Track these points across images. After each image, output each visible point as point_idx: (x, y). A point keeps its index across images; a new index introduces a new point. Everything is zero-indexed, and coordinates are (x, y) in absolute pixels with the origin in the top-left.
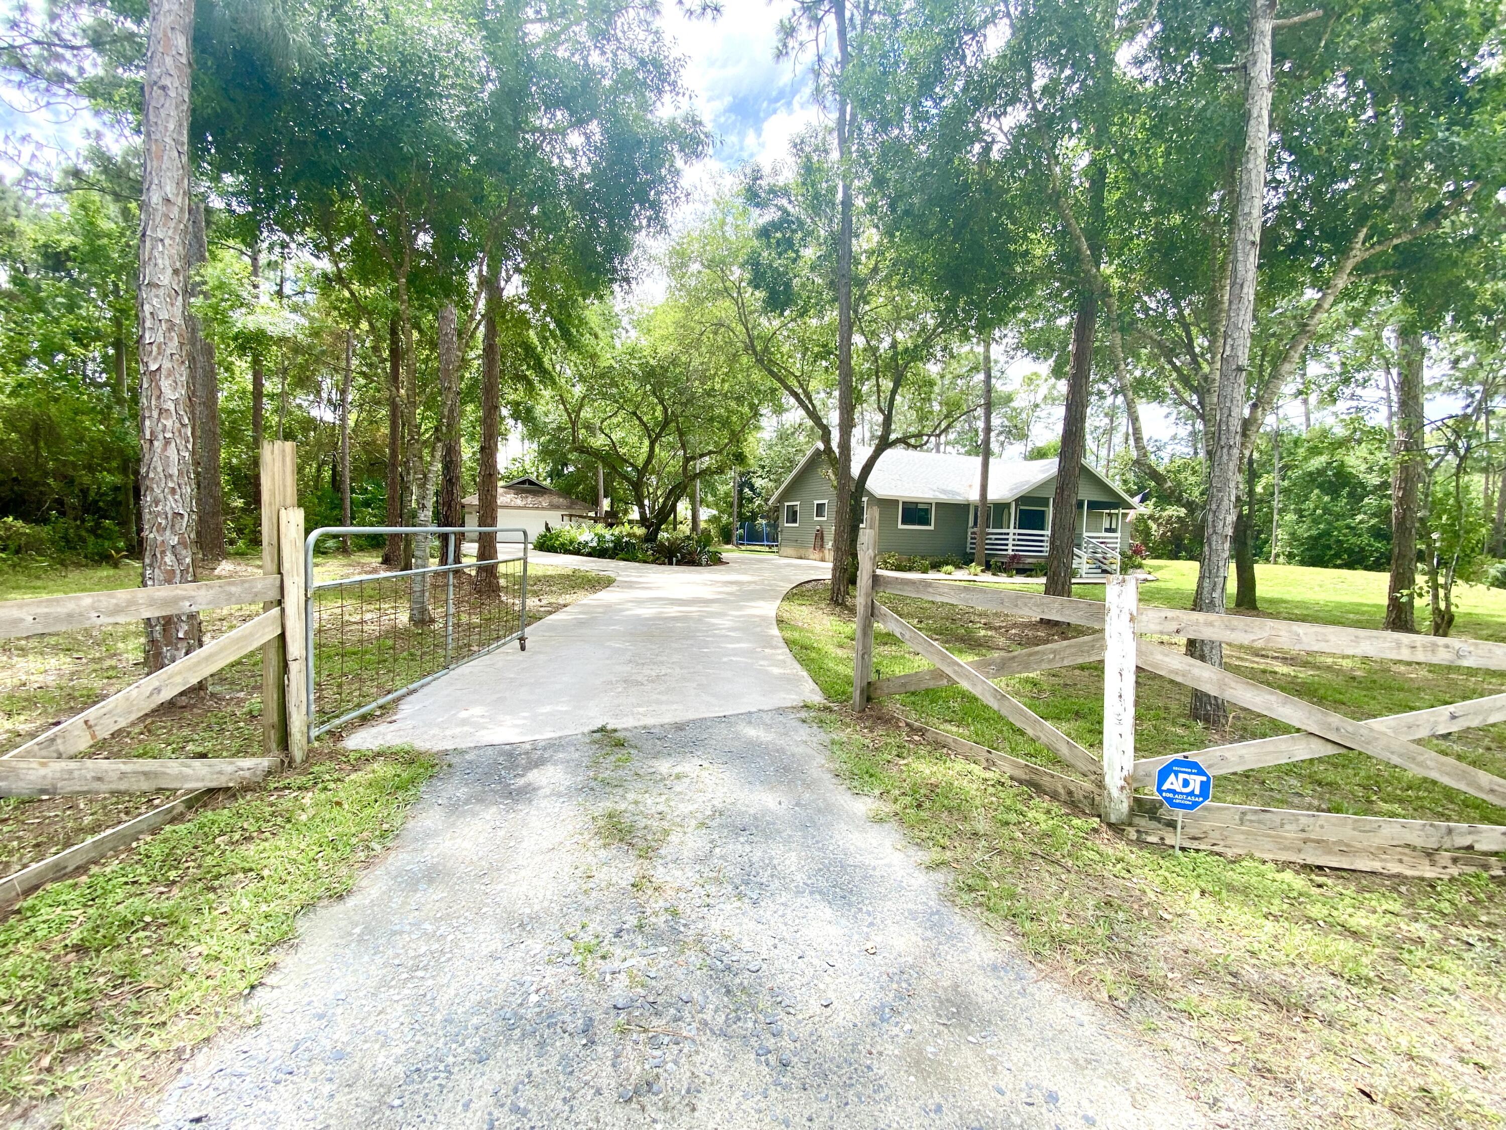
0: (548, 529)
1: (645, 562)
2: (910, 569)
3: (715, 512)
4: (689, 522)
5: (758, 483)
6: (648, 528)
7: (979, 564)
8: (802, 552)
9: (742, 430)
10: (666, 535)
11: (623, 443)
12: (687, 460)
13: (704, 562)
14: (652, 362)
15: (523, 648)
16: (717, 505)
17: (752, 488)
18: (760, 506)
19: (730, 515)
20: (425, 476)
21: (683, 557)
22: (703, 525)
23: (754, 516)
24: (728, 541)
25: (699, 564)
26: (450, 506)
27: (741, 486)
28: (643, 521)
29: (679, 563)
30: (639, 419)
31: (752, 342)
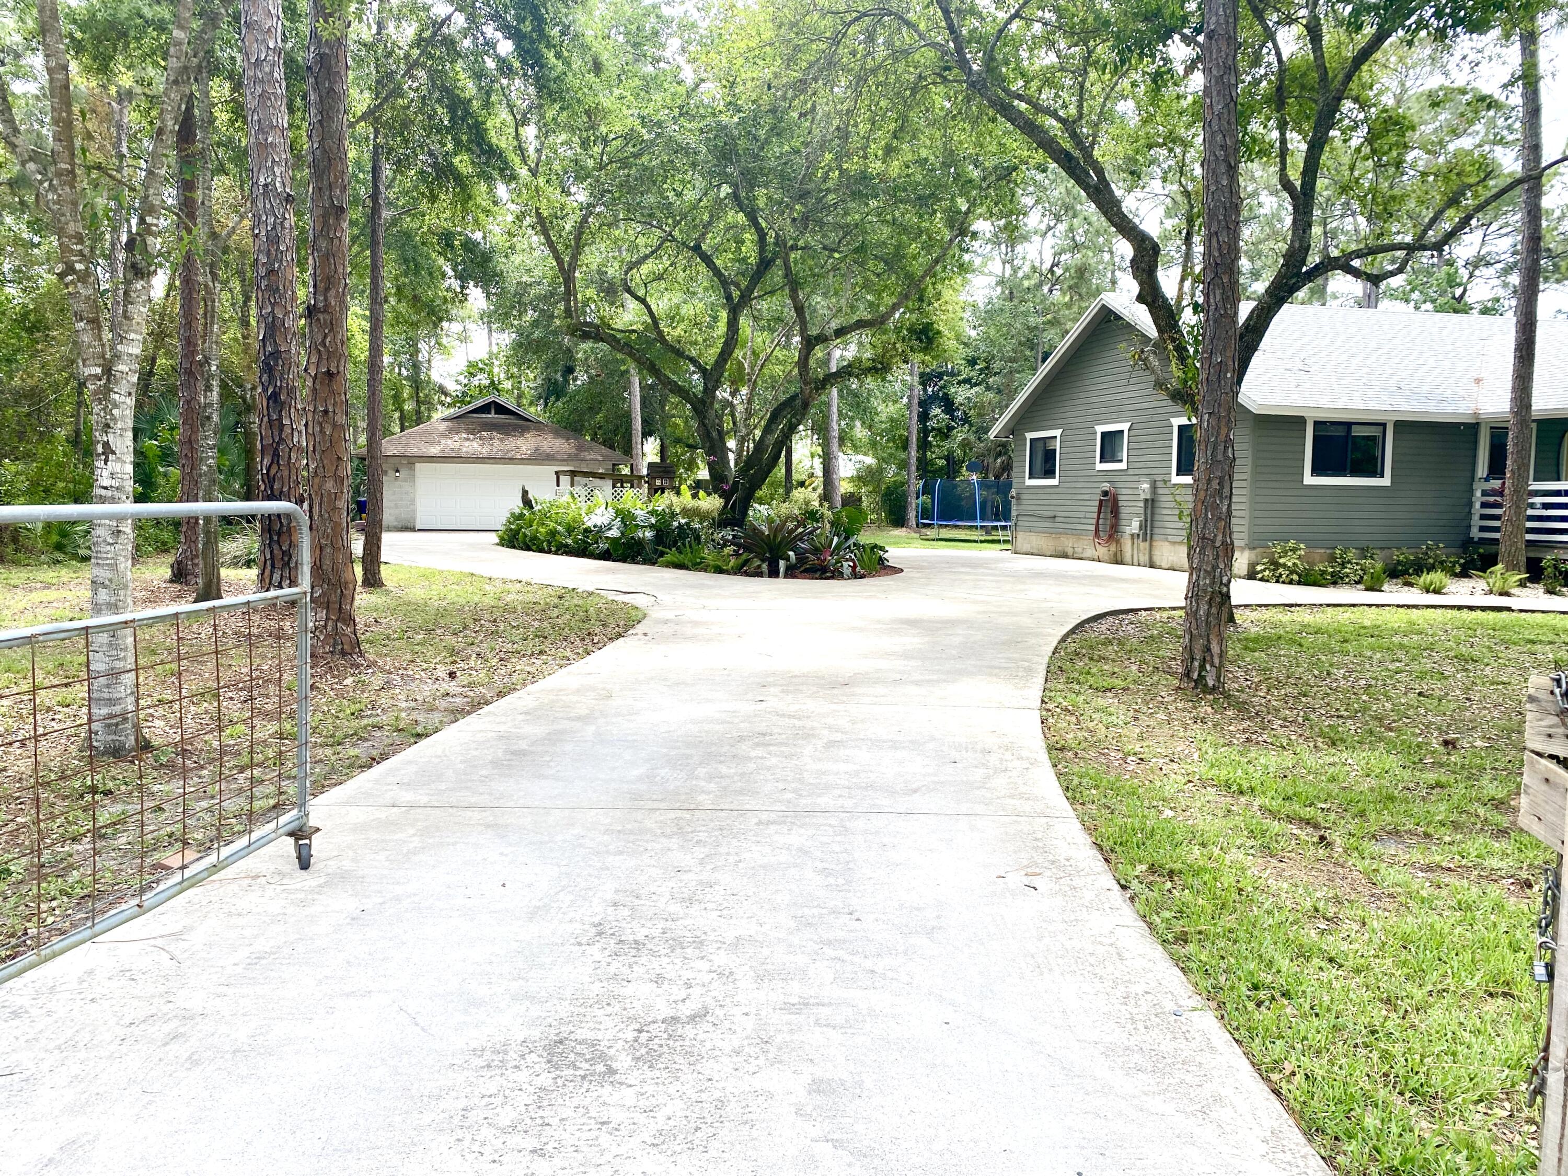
0: (527, 503)
1: (719, 570)
2: (1336, 581)
3: (870, 460)
4: (819, 482)
5: (961, 394)
6: (725, 495)
7: (1512, 567)
8: (1068, 543)
9: (929, 271)
10: (763, 509)
11: (674, 317)
12: (809, 343)
13: (847, 570)
14: (729, 119)
15: (304, 863)
16: (873, 444)
17: (949, 405)
18: (965, 444)
19: (903, 465)
20: (108, 372)
21: (801, 559)
22: (844, 487)
23: (953, 465)
24: (897, 519)
25: (836, 575)
26: (276, 456)
27: (925, 404)
28: (717, 483)
29: (791, 573)
30: (707, 260)
31: (959, 50)
